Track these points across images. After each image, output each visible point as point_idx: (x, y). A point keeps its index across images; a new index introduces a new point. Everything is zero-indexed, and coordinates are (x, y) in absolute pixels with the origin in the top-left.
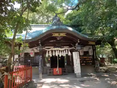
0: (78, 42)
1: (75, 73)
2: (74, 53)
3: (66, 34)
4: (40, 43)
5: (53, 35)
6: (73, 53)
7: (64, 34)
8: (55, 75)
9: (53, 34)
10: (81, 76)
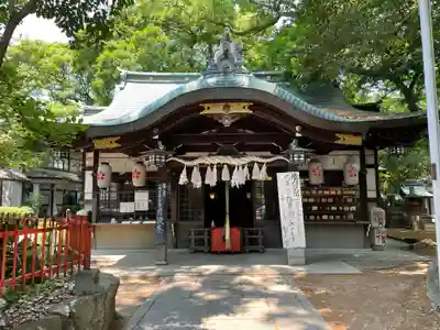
0: (298, 135)
1: (285, 246)
2: (280, 176)
3: (250, 108)
4: (157, 137)
5: (203, 109)
6: (278, 174)
7: (246, 104)
8: (216, 253)
9: (206, 105)
10: (303, 260)
